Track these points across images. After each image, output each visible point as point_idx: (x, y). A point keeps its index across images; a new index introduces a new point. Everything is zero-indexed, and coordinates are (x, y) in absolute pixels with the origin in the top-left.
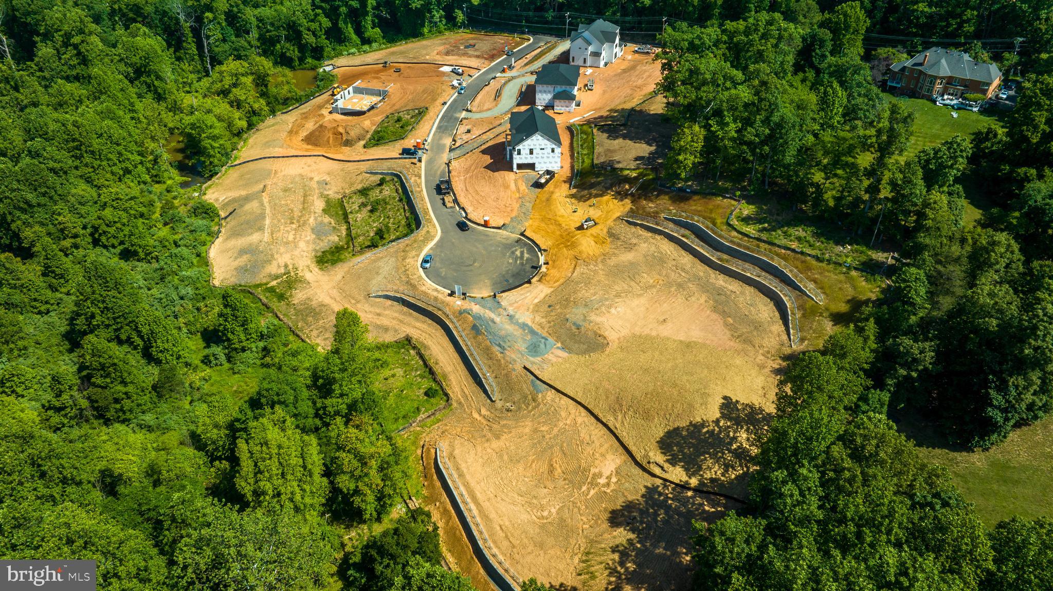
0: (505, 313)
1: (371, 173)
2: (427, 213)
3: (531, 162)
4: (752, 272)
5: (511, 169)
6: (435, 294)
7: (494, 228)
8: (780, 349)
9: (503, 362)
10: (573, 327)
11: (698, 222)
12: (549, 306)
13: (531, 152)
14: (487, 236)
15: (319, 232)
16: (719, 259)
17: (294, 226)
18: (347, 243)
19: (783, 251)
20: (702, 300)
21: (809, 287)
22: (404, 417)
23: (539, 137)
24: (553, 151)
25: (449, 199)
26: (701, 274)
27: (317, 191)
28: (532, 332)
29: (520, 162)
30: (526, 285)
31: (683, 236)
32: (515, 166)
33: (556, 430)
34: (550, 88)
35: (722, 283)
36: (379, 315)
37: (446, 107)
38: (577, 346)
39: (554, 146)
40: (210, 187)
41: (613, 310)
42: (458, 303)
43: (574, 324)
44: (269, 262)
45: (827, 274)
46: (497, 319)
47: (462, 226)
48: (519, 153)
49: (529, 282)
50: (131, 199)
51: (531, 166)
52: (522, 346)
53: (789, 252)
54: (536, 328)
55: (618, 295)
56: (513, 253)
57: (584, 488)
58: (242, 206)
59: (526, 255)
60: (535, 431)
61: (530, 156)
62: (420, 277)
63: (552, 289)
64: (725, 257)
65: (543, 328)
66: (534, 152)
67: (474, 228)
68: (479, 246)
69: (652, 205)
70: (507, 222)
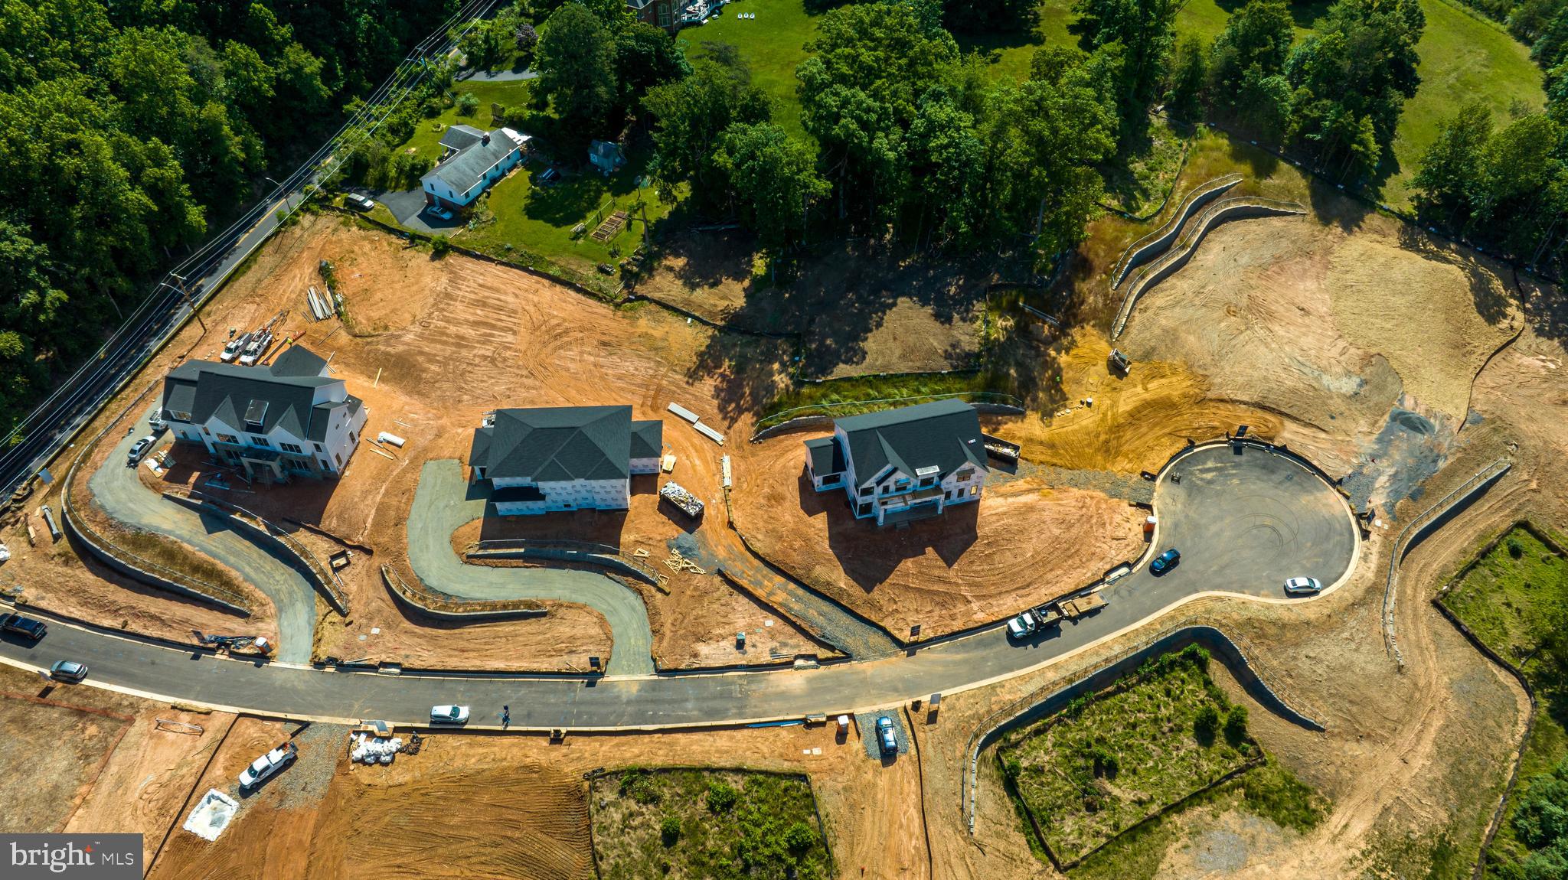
0: (1372, 464)
6: (1374, 559)
8: (1312, 223)
9: (1459, 455)
10: (1367, 387)
12: (1332, 418)
14: (1176, 525)
28: (1388, 431)
31: (1143, 278)
42: (1377, 525)
43: (1360, 386)
52: (1421, 439)
56: (1210, 482)
59: (1210, 464)
62: (1343, 589)
65: (1376, 422)
67: (1160, 548)
68: (1214, 529)
69: (1091, 299)
70: (1125, 504)
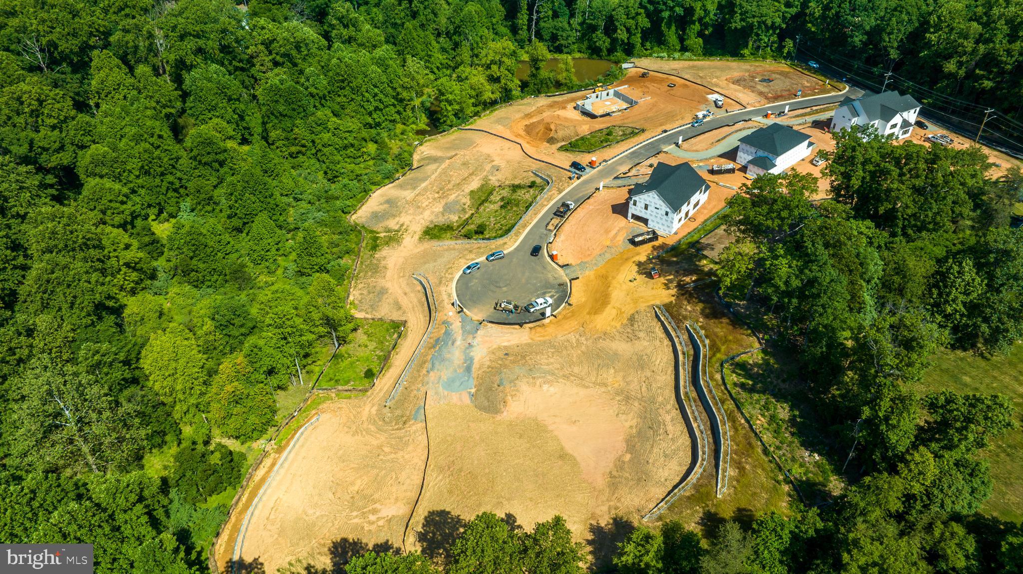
1: (535, 174)
2: (525, 226)
3: (645, 216)
4: (700, 426)
5: (626, 217)
6: (445, 297)
7: (557, 264)
8: (630, 513)
9: (421, 379)
10: (497, 382)
11: (705, 346)
12: (506, 354)
13: (646, 207)
14: (544, 268)
15: (448, 208)
16: (686, 393)
17: (437, 195)
18: (458, 227)
19: (743, 421)
20: (628, 424)
21: (728, 471)
22: (336, 381)
23: (656, 196)
24: (667, 214)
25: (556, 221)
26: (660, 399)
27: (485, 173)
29: (636, 213)
30: (517, 327)
31: (684, 354)
32: (630, 215)
33: (393, 456)
34: (753, 150)
35: (668, 418)
36: (405, 294)
37: (664, 134)
38: (483, 398)
39: (668, 210)
40: (429, 140)
41: (545, 387)
42: (451, 313)
43: (501, 380)
44: (394, 216)
45: (759, 471)
46: (458, 342)
47: (536, 251)
48: (635, 204)
49: (521, 325)
50: (348, 132)
51: (645, 221)
53: (747, 425)
54: (476, 366)
55: (565, 377)
56: (544, 293)
57: (355, 514)
58: (428, 164)
60: (380, 447)
61: (644, 210)
62: (455, 277)
63: (530, 341)
64: (694, 394)
65: (480, 369)
66: (649, 208)
67: (543, 256)
68: (527, 274)
69: (689, 308)
70: (574, 263)
